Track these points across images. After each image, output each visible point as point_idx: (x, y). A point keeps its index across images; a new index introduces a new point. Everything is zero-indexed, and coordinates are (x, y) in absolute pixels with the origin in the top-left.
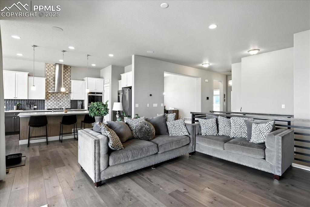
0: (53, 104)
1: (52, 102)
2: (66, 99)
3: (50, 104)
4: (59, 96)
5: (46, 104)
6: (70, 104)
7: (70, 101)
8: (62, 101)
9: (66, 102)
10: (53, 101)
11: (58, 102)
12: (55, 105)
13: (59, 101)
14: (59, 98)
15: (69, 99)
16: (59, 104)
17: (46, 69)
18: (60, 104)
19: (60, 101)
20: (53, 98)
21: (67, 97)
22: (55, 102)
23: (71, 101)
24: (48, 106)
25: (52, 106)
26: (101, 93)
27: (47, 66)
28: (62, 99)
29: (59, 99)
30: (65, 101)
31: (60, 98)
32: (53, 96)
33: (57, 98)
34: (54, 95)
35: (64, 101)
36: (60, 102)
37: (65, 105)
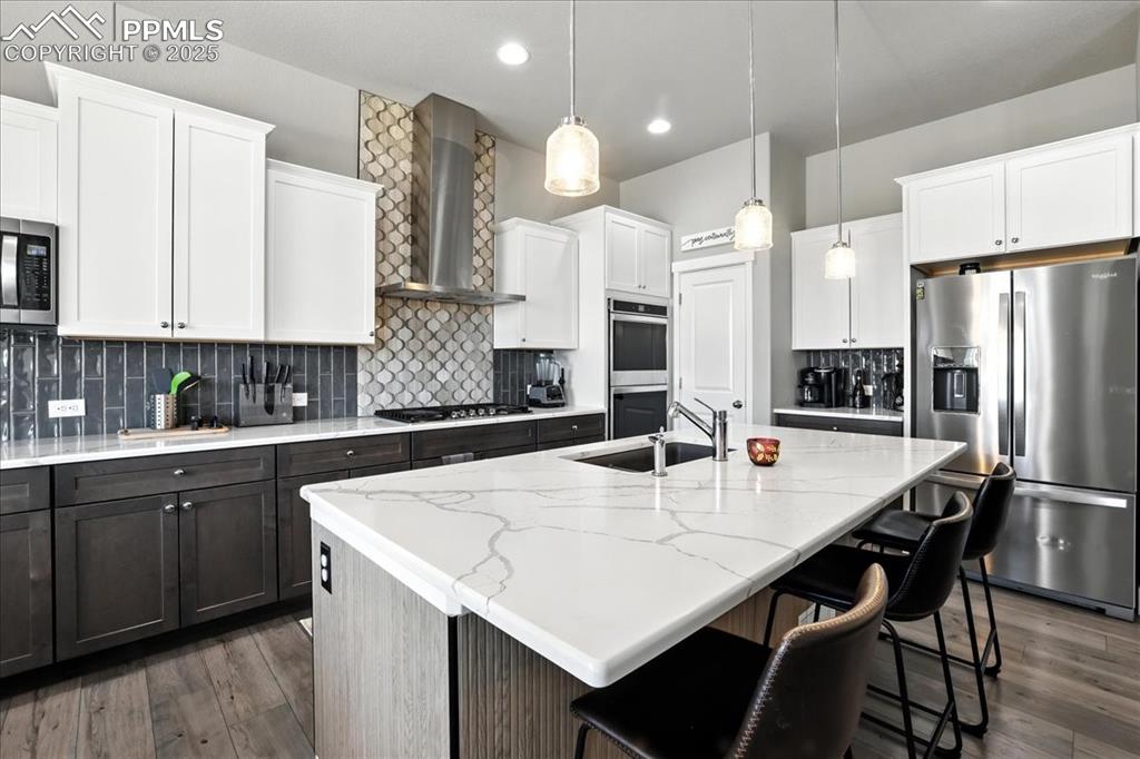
0: (401, 377)
1: (395, 366)
2: (469, 346)
3: (384, 377)
4: (434, 326)
5: (362, 378)
6: (491, 375)
7: (490, 357)
8: (453, 356)
9: (470, 366)
10: (405, 356)
11: (433, 366)
12: (415, 386)
13: (433, 355)
14: (434, 336)
15: (486, 347)
16: (433, 376)
17: (367, 134)
18: (443, 376)
19: (442, 356)
20: (405, 334)
21: (477, 328)
22: (415, 366)
23: (497, 352)
24: (375, 388)
25: (396, 387)
26: (661, 311)
27: (371, 114)
28: (451, 346)
29: (433, 345)
30: (468, 356)
31: (443, 336)
32: (405, 324)
33: (422, 335)
34: (409, 314)
35: (460, 356)
36: (443, 366)
37: (469, 385)
